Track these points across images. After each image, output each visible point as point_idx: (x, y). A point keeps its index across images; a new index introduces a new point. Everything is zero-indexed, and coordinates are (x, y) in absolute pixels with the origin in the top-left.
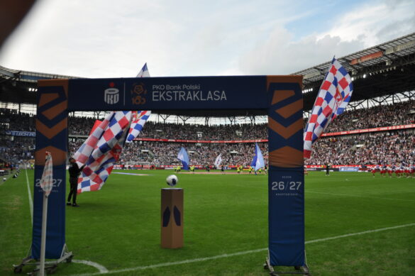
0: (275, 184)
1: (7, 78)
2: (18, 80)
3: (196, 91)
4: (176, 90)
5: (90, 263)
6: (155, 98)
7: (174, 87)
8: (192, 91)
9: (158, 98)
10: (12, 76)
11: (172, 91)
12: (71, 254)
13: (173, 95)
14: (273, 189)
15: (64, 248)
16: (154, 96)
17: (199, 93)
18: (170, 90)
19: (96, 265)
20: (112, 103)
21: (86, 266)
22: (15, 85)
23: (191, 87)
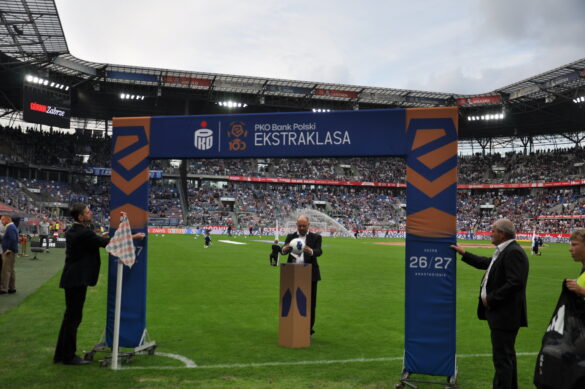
0: (414, 260)
1: (86, 77)
2: (102, 79)
3: (311, 131)
4: (285, 131)
5: (176, 357)
6: (258, 142)
7: (282, 127)
8: (305, 132)
9: (262, 142)
10: (93, 73)
11: (279, 132)
12: (152, 343)
13: (281, 137)
14: (411, 266)
15: (144, 335)
16: (256, 139)
17: (315, 135)
18: (277, 131)
19: (183, 359)
20: (204, 148)
21: (172, 359)
22: (97, 89)
23: (304, 127)
